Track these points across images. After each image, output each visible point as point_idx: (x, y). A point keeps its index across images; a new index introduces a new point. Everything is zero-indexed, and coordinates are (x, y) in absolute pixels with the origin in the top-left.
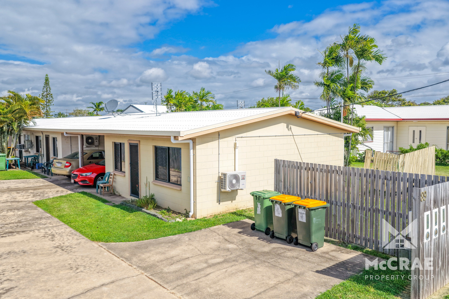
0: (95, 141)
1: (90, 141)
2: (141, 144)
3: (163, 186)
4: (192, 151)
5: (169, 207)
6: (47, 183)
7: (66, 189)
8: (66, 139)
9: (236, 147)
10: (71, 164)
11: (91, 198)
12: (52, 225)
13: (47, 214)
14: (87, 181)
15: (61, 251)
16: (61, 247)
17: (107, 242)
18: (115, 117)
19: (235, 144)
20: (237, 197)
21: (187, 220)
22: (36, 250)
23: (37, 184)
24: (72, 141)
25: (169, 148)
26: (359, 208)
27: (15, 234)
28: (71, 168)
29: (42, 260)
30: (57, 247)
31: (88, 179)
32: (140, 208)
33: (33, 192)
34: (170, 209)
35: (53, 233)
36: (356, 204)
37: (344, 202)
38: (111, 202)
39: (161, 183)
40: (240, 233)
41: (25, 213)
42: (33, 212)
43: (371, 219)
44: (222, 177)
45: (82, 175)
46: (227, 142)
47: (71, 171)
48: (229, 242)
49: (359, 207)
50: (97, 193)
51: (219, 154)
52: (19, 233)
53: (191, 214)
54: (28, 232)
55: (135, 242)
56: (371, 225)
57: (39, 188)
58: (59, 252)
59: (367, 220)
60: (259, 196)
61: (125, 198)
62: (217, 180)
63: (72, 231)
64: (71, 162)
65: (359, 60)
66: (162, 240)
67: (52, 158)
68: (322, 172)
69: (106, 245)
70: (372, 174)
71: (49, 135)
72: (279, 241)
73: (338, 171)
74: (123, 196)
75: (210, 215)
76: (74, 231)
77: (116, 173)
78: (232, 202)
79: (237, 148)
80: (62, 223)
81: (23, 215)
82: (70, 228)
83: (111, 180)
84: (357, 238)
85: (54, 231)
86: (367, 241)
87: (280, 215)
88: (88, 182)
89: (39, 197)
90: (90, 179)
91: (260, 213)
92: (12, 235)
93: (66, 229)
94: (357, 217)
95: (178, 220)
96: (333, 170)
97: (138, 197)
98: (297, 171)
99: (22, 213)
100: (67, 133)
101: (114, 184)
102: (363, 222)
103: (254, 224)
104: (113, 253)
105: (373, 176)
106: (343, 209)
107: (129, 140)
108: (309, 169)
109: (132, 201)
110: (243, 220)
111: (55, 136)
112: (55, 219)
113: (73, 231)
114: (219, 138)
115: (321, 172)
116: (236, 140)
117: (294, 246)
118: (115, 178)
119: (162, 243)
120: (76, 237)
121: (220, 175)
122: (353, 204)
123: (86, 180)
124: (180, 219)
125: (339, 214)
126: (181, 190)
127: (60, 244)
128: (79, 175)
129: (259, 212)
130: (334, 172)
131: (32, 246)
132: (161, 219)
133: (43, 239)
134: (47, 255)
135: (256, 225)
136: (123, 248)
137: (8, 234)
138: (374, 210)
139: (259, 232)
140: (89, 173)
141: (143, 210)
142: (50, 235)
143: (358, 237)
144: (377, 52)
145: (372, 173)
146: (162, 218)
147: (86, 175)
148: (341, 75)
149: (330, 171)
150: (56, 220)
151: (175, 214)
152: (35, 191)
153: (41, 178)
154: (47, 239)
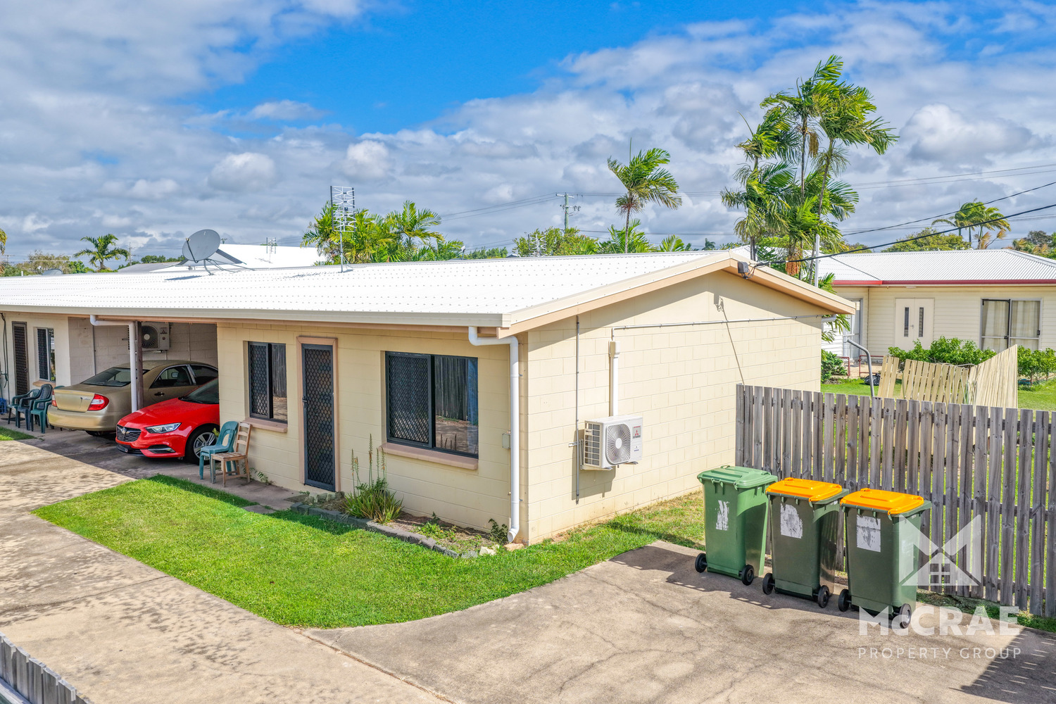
0: (160, 337)
1: (147, 337)
2: (339, 346)
3: (417, 459)
4: (516, 366)
5: (434, 515)
6: (42, 454)
7: (105, 467)
8: (80, 335)
9: (615, 354)
10: (107, 401)
11: (198, 495)
12: (130, 578)
13: (97, 547)
14: (167, 446)
15: (208, 663)
16: (200, 650)
17: (328, 626)
18: (211, 274)
19: (612, 347)
20: (614, 482)
21: (506, 549)
22: (128, 662)
23: (11, 455)
24: (96, 341)
25: (433, 357)
26: (999, 509)
27: (32, 612)
28: (109, 411)
29: (167, 695)
30: (188, 650)
31: (169, 440)
32: (358, 520)
33: (12, 481)
34: (439, 519)
35: (148, 605)
36: (991, 499)
37: (952, 494)
38: (256, 504)
39: (409, 452)
40: (670, 580)
41: (27, 544)
42: (51, 542)
43: (1038, 537)
44: (586, 434)
45: (150, 431)
46: (595, 340)
47: (107, 419)
48: (664, 609)
49: (1001, 508)
50: (202, 479)
51: (577, 373)
52: (44, 610)
53: (514, 532)
54: (70, 604)
55: (408, 622)
56: (1038, 553)
57: (22, 467)
58: (204, 668)
59: (1025, 541)
60: (724, 484)
61: (287, 490)
62: (572, 440)
63: (202, 596)
64: (107, 396)
65: (832, 141)
66: (482, 612)
67: (35, 384)
68: (887, 417)
69: (330, 636)
70: (1040, 424)
71: (25, 324)
72: (791, 601)
73: (936, 415)
74: (279, 483)
75: (556, 533)
76: (208, 595)
77: (255, 425)
78: (603, 496)
79: (616, 356)
80: (160, 574)
81: (24, 552)
82: (190, 587)
83: (243, 442)
84: (993, 586)
85: (149, 600)
86: (1025, 593)
87: (798, 534)
88: (169, 449)
89: (41, 495)
90: (175, 441)
91: (726, 527)
92: (26, 616)
93: (180, 592)
94: (992, 533)
95: (485, 550)
96: (920, 414)
97: (333, 490)
98: (808, 416)
99: (18, 546)
100: (97, 317)
101: (250, 455)
102: (1010, 545)
103: (702, 558)
104: (367, 661)
105: (1043, 427)
106: (949, 511)
107: (301, 336)
108: (847, 410)
109: (321, 500)
110: (652, 545)
111: (44, 325)
112: (129, 560)
113: (205, 596)
114: (577, 332)
115: (882, 417)
116: (612, 336)
117: (840, 615)
118: (254, 439)
119: (487, 622)
120: (224, 615)
121: (581, 427)
122: (981, 501)
123: (164, 443)
124: (490, 547)
125: (937, 527)
126: (476, 469)
127: (191, 639)
128: (142, 430)
129: (722, 523)
130: (923, 418)
131: (110, 650)
132: (435, 548)
133: (128, 625)
134: (171, 678)
135: (708, 557)
136: (387, 642)
137: (11, 615)
138: (1046, 515)
139: (718, 576)
140: (173, 425)
141: (369, 523)
142: (143, 613)
143: (996, 584)
144: (876, 124)
145: (1040, 420)
146: (437, 545)
147: (163, 430)
148: (786, 176)
149: (910, 415)
150: (133, 563)
151: (463, 534)
152: (16, 477)
153: (15, 440)
154: (143, 626)
